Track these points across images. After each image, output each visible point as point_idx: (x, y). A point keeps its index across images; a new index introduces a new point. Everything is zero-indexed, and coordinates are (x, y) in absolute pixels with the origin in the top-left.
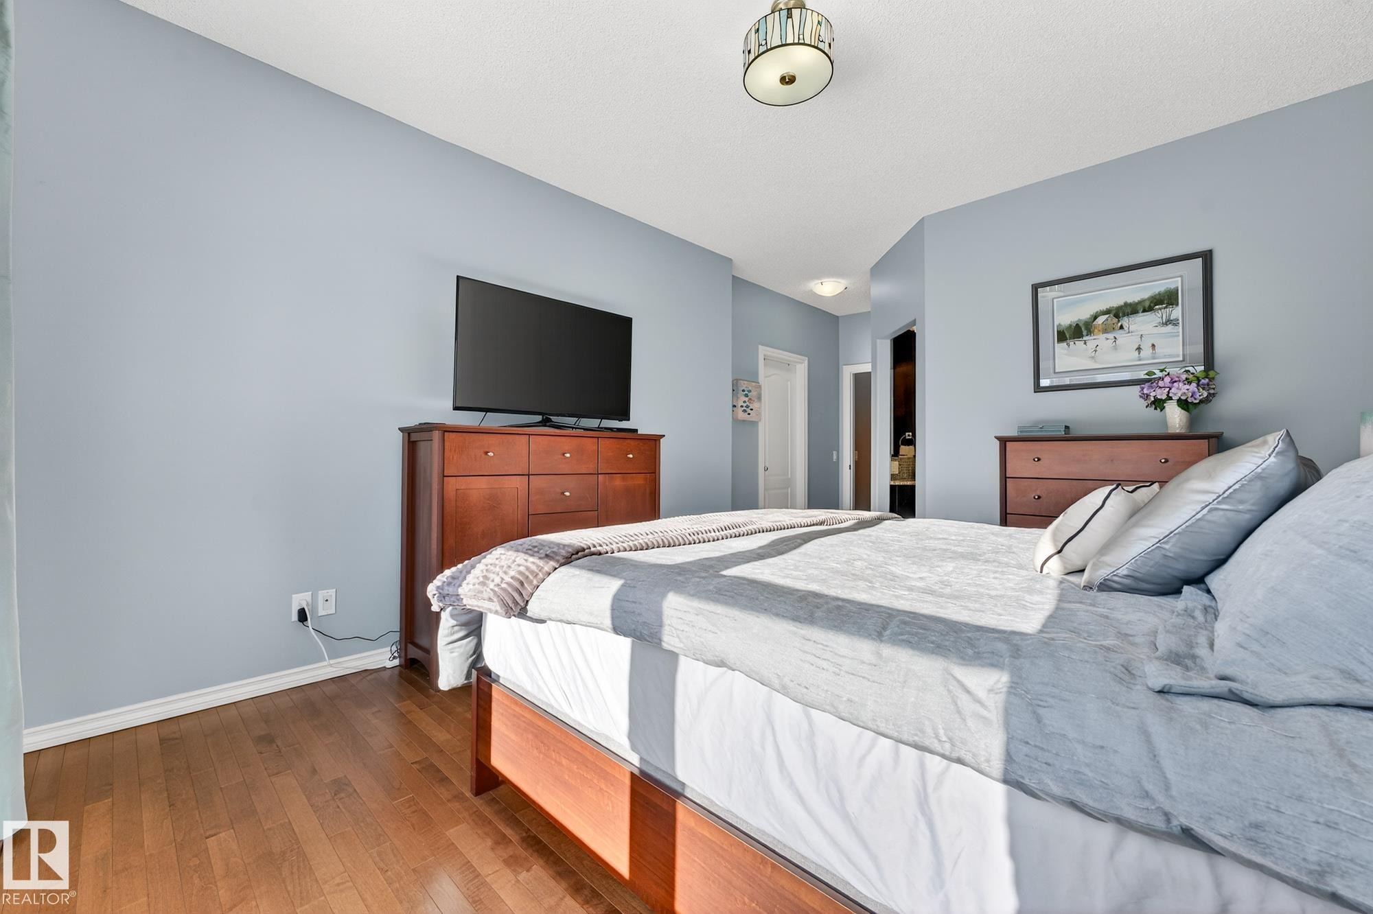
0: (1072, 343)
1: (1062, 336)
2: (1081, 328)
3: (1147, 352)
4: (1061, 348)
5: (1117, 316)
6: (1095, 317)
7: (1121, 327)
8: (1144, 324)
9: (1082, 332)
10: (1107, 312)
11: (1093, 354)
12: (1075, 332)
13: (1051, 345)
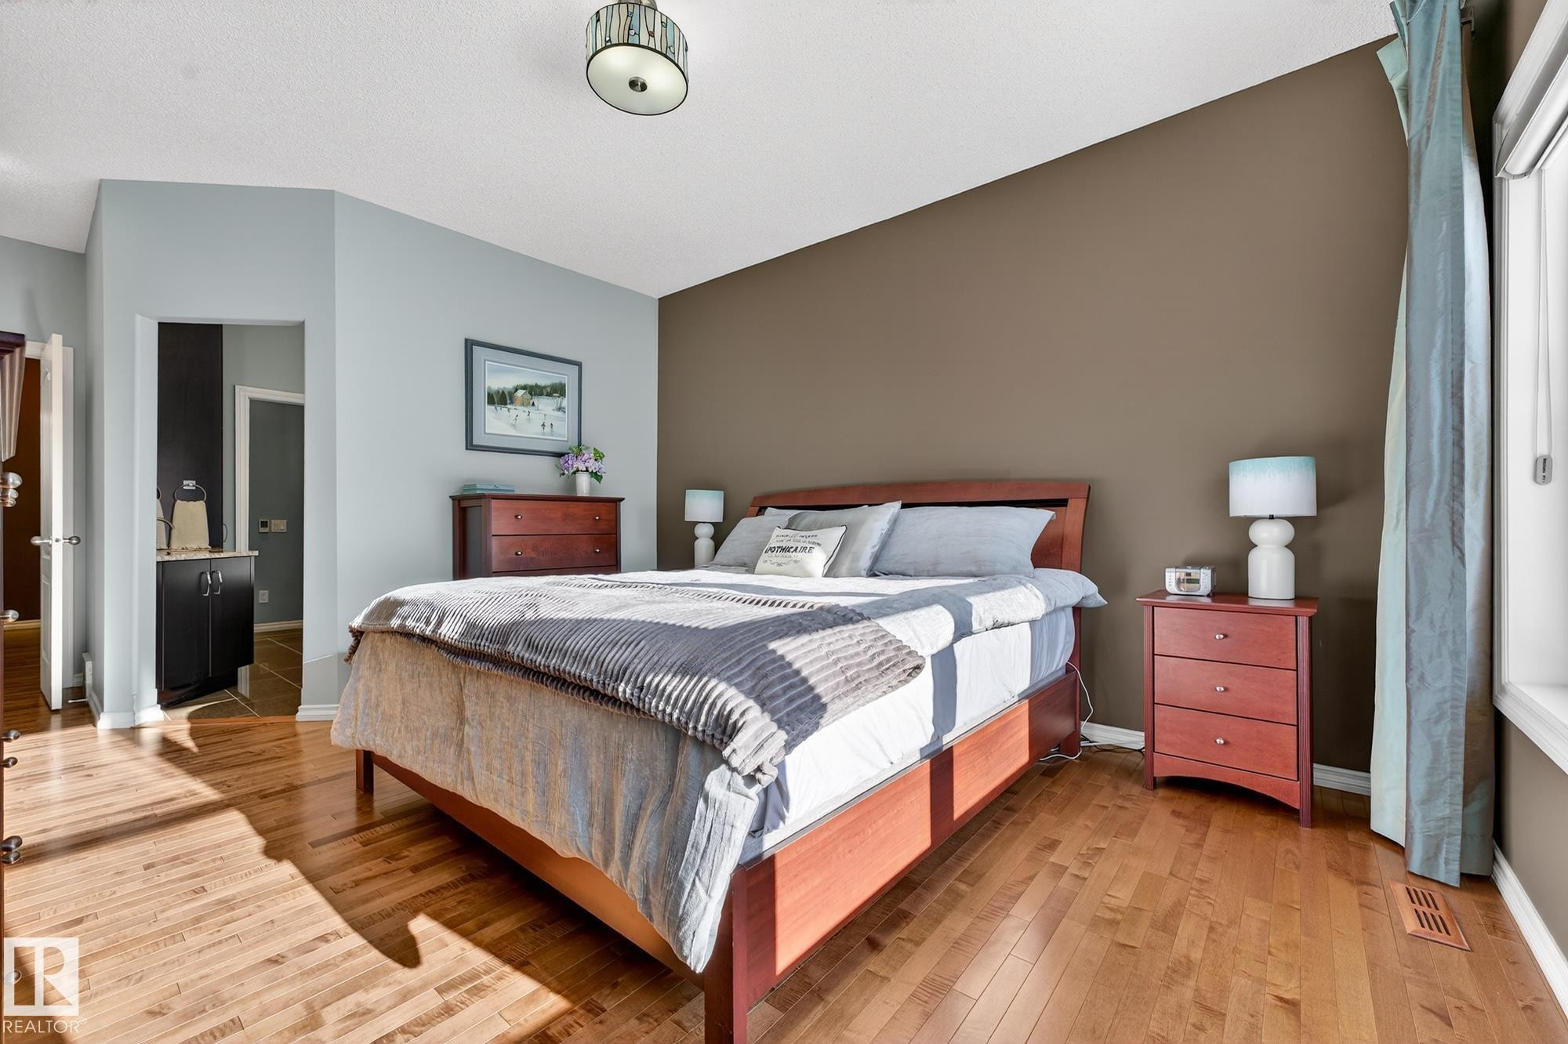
0: (499, 408)
1: (491, 400)
2: (506, 397)
3: (548, 429)
4: (490, 409)
5: (530, 393)
6: (516, 390)
7: (533, 404)
8: (545, 405)
9: (506, 401)
10: (524, 388)
11: (514, 422)
12: (501, 399)
13: (483, 405)
